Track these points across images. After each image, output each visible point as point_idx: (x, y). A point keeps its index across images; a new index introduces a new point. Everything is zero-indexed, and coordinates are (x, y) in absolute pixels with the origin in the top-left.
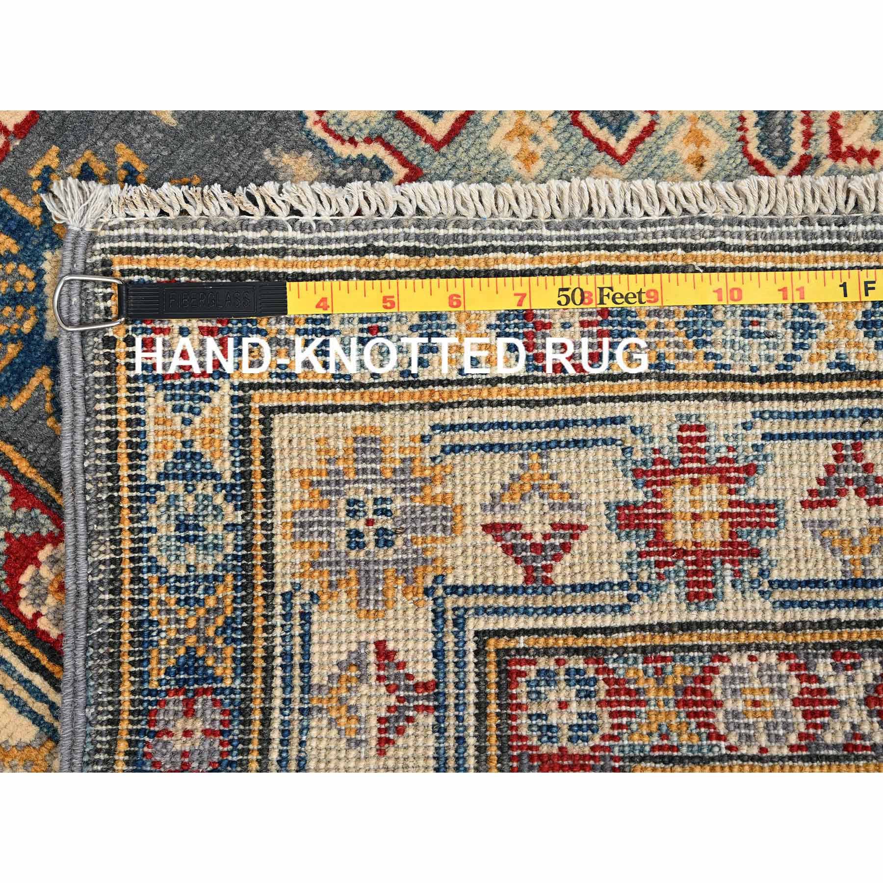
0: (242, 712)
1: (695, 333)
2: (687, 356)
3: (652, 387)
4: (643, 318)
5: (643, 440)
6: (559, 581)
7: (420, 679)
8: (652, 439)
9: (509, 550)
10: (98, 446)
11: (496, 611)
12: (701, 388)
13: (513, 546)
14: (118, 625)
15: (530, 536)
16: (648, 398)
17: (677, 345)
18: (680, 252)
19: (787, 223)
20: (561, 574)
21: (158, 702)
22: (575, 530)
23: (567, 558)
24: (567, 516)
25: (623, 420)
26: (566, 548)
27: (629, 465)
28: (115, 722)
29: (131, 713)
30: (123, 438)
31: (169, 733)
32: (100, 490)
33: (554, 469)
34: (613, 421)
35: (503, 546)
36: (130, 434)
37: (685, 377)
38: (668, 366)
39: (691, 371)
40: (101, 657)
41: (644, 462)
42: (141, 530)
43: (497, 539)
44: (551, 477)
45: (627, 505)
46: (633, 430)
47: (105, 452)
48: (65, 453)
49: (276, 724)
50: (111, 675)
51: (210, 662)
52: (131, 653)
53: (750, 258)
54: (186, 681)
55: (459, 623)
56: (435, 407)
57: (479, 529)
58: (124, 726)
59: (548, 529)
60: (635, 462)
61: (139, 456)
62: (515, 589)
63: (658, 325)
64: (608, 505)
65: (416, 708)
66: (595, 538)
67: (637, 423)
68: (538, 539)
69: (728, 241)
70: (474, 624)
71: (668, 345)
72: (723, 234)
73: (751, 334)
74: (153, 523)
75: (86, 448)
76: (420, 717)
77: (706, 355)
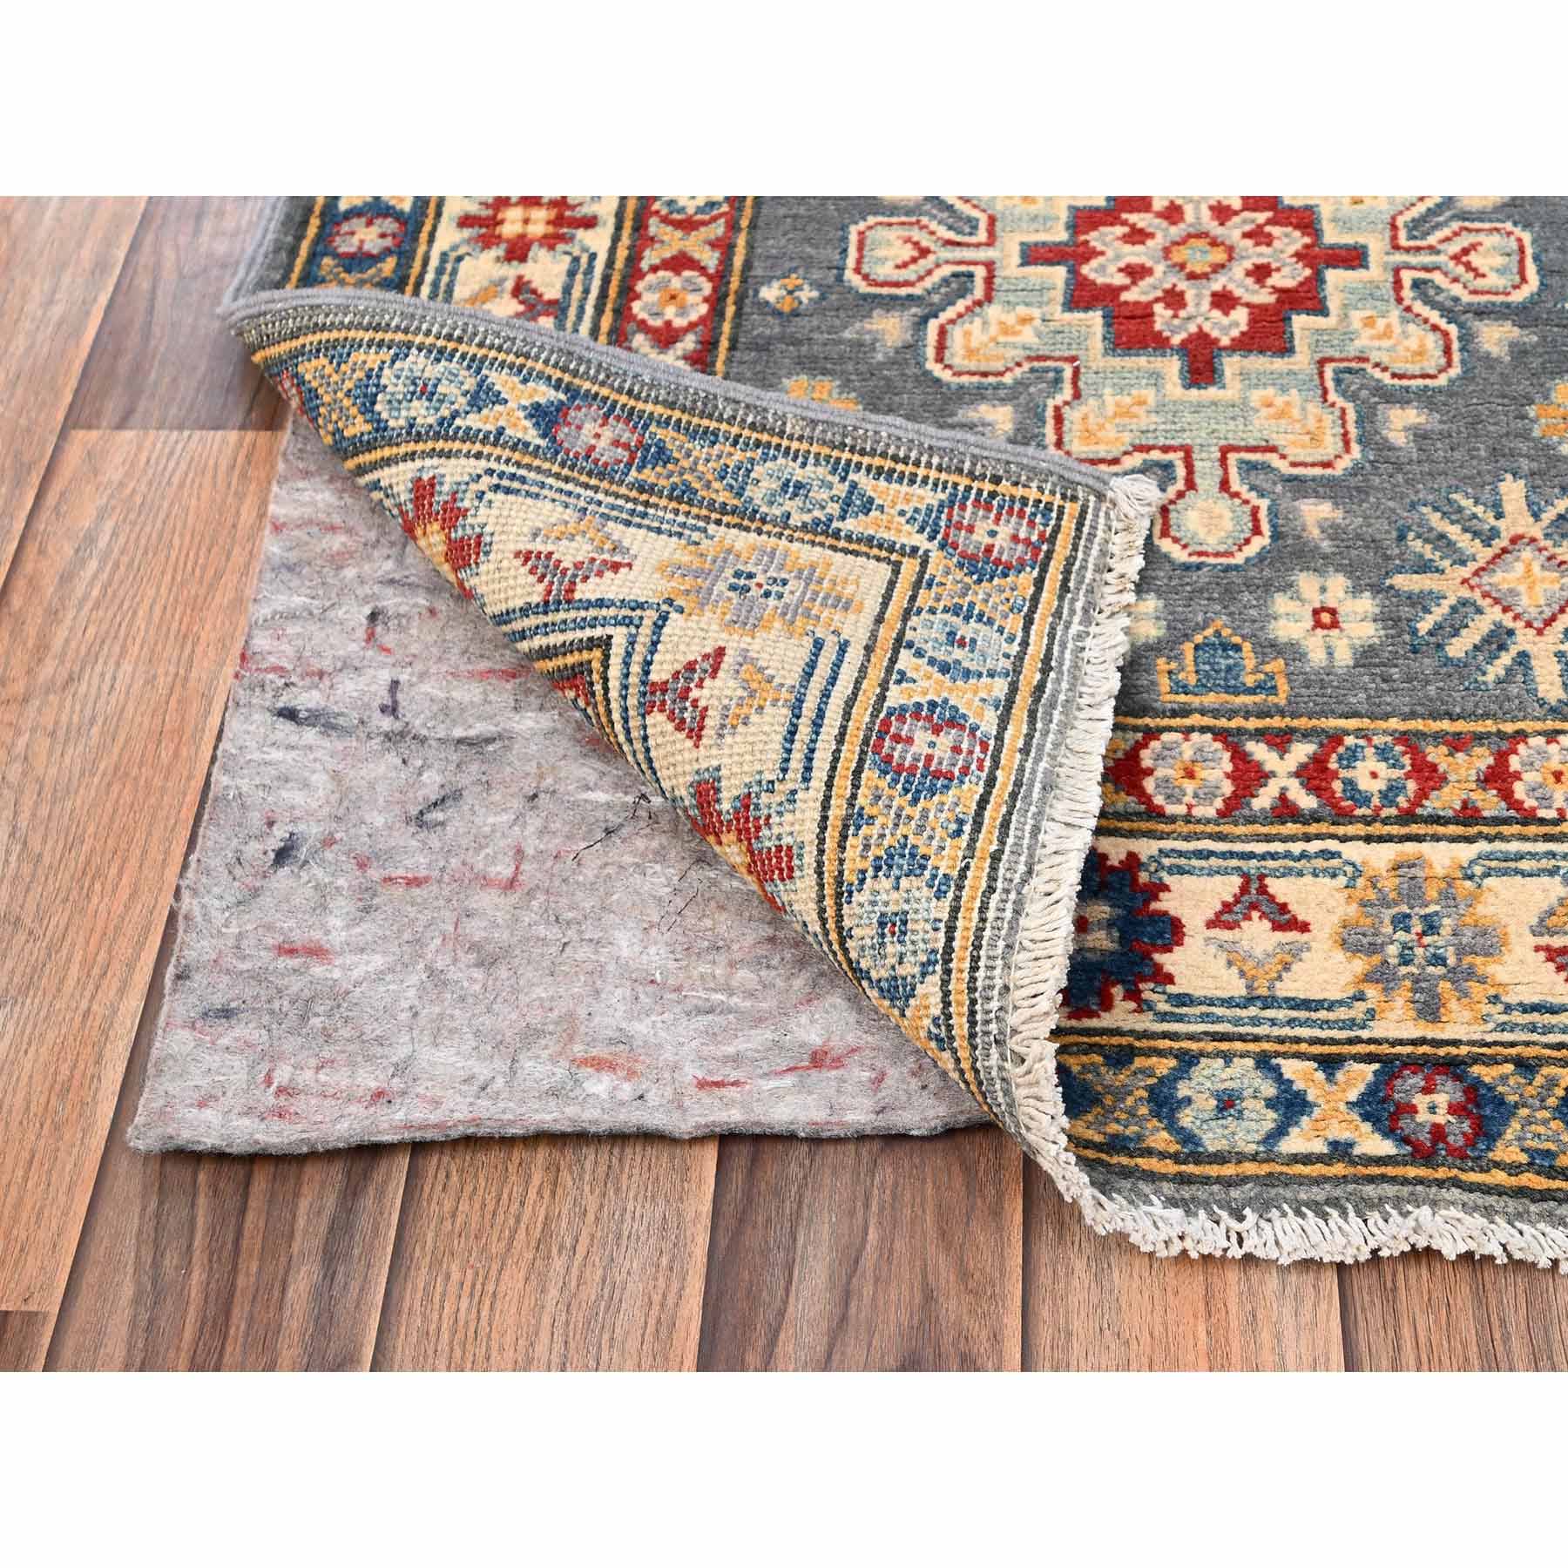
0: (600, 473)
1: (891, 856)
2: (867, 847)
3: (837, 811)
4: (922, 804)
5: (781, 804)
6: (649, 720)
7: (580, 586)
8: (780, 814)
9: (691, 667)
10: (898, 448)
11: (629, 654)
12: (830, 868)
13: (693, 670)
14: (720, 420)
15: (700, 686)
16: (826, 805)
17: (882, 836)
18: (994, 847)
19: (1007, 966)
20: (657, 720)
21: (635, 427)
22: (696, 734)
23: (670, 727)
24: (712, 722)
25: (806, 779)
26: (680, 727)
27: (756, 789)
28: (630, 393)
29: (633, 408)
30: (900, 467)
31: (602, 425)
32: (854, 439)
33: (768, 709)
34: (808, 769)
35: (696, 662)
36: (903, 473)
37: (842, 848)
38: (858, 828)
39: (849, 854)
40: (695, 402)
41: (757, 807)
42: (806, 459)
43: (706, 657)
44: (761, 708)
45: (718, 791)
46: (794, 792)
47: (891, 452)
48: (899, 421)
49: (579, 490)
50: (674, 403)
51: (658, 469)
52: (689, 423)
53: (970, 920)
54: (648, 450)
55: (627, 622)
56: (869, 649)
57: (722, 644)
58: (623, 399)
59: (702, 703)
60: (758, 796)
61: (880, 474)
62: (647, 673)
63: (910, 818)
64: (718, 769)
65: (552, 583)
66: (687, 755)
67: (799, 796)
68: (694, 694)
69: (995, 898)
70: (619, 635)
71: (883, 827)
72: (1007, 891)
73: (882, 924)
74: (809, 468)
75: (899, 439)
76: (541, 588)
77: (863, 872)
